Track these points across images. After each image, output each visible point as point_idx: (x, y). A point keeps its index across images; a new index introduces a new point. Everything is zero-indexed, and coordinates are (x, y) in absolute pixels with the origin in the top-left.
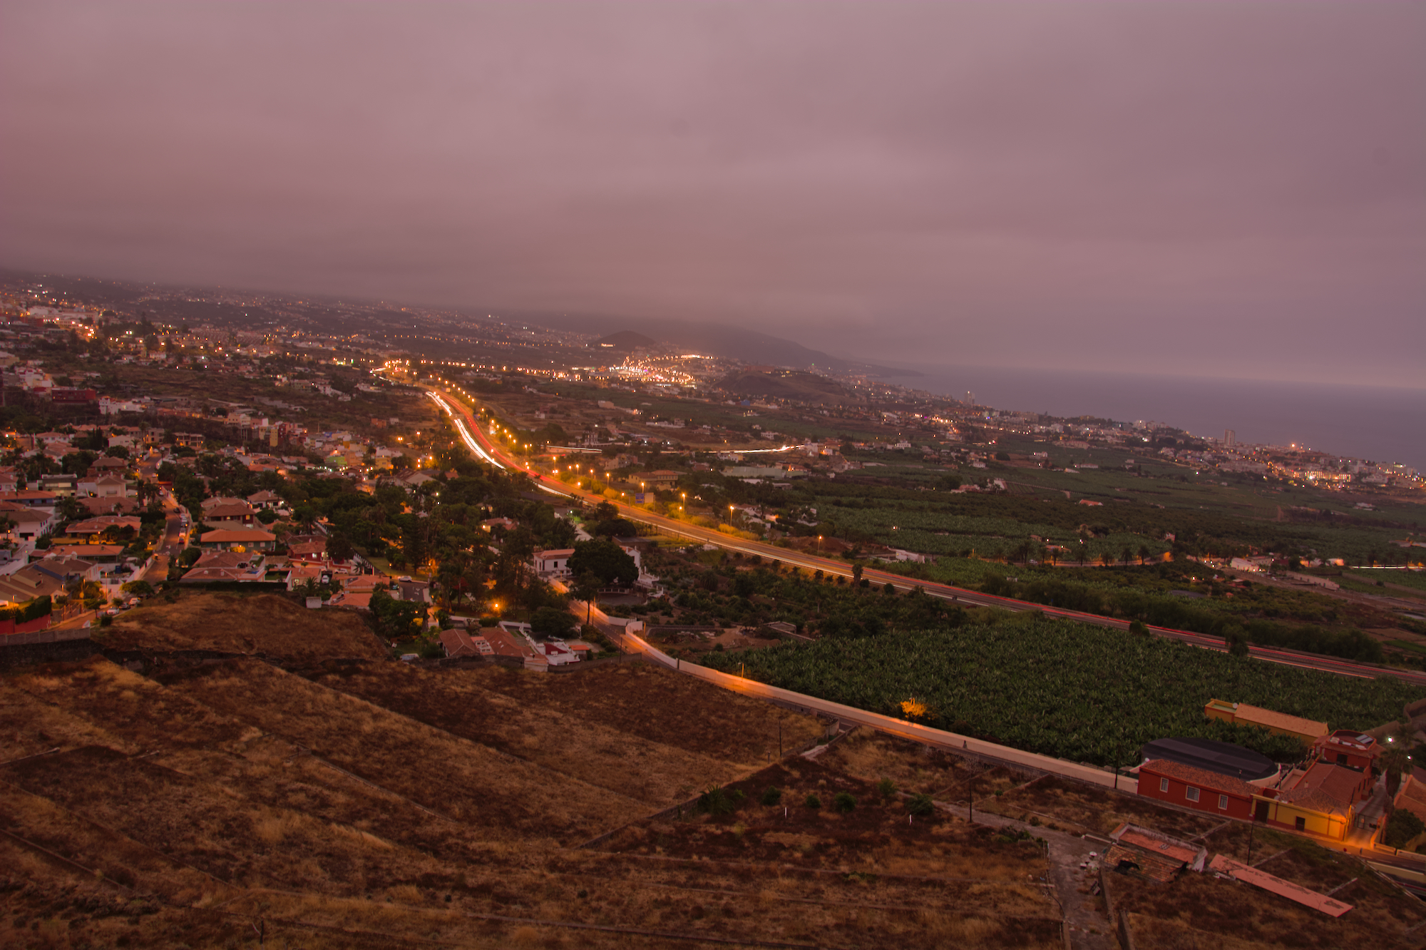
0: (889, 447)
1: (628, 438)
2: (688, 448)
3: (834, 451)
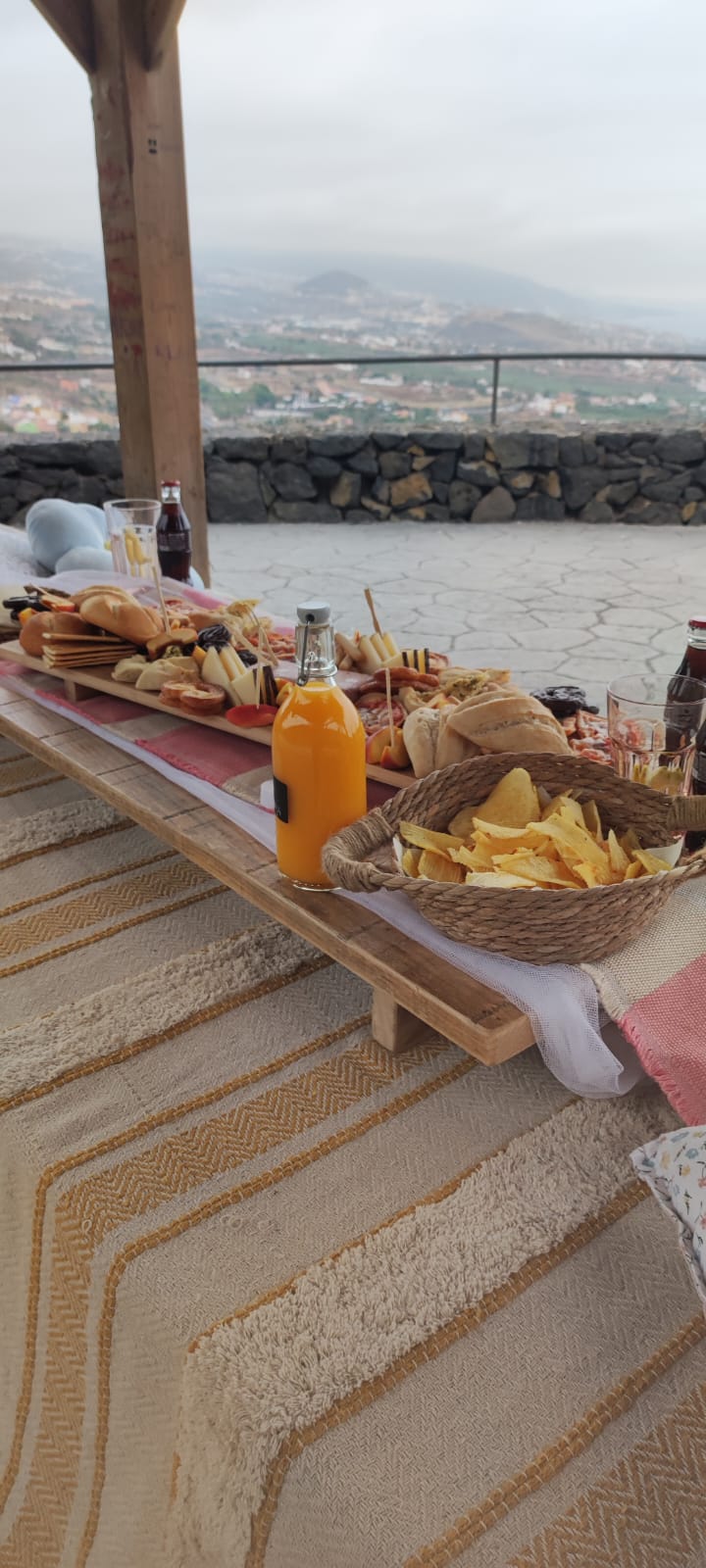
0: (631, 402)
1: (340, 397)
2: (407, 408)
3: (569, 408)
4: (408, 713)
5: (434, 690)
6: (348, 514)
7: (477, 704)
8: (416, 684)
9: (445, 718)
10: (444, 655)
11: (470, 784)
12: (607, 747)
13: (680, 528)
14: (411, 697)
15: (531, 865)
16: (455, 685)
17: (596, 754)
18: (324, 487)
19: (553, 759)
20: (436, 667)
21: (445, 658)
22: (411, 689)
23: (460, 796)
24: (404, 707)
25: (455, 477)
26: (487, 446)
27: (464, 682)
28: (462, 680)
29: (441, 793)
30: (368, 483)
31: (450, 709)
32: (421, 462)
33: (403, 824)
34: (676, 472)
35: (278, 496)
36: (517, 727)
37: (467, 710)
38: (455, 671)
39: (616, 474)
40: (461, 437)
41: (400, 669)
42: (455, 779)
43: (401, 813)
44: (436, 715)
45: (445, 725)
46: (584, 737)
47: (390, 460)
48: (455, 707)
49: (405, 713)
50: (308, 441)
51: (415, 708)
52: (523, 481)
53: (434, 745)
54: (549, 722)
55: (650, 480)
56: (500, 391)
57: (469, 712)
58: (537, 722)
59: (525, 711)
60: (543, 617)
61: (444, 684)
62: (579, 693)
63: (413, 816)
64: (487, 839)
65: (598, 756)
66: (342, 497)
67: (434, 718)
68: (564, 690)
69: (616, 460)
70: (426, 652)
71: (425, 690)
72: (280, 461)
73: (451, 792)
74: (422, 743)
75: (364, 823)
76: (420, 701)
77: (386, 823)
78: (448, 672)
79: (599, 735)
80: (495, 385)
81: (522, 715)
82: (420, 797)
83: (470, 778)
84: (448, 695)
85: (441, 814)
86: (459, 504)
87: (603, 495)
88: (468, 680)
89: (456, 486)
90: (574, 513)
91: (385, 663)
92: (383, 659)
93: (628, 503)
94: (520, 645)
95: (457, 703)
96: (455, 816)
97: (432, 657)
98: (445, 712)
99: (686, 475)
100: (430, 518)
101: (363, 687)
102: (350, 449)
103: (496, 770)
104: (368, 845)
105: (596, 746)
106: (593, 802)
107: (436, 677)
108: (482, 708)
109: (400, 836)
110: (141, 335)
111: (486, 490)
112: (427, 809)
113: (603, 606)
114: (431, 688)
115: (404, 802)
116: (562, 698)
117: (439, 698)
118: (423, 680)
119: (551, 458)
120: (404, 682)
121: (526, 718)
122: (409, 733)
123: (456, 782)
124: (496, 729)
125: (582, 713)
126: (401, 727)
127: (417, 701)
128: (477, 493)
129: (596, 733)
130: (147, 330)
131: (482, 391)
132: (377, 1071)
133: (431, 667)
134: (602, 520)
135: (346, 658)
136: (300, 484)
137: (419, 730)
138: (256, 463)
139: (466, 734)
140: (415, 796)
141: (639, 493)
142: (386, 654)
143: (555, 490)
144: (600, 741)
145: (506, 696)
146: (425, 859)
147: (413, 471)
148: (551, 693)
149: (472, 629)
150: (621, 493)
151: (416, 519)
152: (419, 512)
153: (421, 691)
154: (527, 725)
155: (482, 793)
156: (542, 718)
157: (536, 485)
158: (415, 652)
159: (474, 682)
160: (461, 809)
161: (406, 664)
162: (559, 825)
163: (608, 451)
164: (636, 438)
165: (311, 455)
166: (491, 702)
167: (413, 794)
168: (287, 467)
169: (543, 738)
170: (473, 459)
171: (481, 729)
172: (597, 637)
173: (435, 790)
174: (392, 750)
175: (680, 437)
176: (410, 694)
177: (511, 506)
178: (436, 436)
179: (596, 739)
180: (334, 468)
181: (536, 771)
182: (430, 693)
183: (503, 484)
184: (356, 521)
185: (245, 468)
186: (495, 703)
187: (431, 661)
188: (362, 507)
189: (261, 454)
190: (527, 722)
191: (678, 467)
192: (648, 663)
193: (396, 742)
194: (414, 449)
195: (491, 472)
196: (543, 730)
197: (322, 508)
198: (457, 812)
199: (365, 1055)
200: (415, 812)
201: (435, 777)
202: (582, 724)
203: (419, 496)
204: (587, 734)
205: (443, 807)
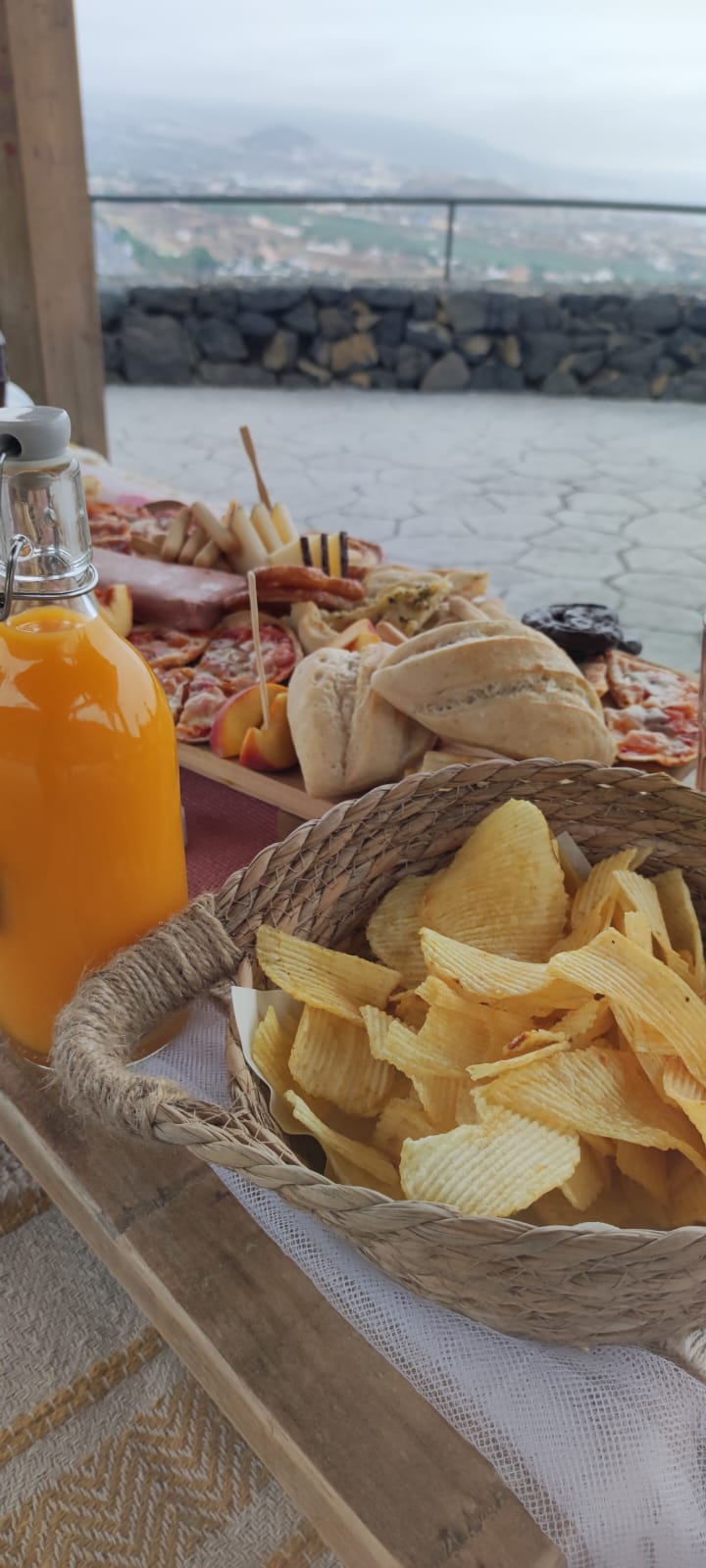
1: (285, 265)
4: (306, 653)
5: (355, 607)
6: (285, 378)
7: (432, 647)
8: (324, 596)
9: (370, 671)
10: (375, 543)
11: (416, 827)
12: (671, 726)
13: (648, 405)
14: (310, 620)
15: (561, 1079)
16: (391, 600)
17: (652, 740)
18: (255, 346)
19: (592, 775)
20: (361, 565)
21: (376, 549)
22: (312, 607)
23: (394, 853)
24: (298, 639)
25: (403, 339)
26: (438, 305)
27: (408, 595)
28: (402, 590)
29: (353, 850)
30: (306, 343)
31: (378, 652)
32: (366, 320)
33: (263, 931)
34: (646, 341)
35: (204, 356)
36: (511, 696)
37: (412, 659)
38: (393, 573)
39: (581, 341)
40: (410, 293)
41: (293, 571)
42: (385, 817)
43: (260, 905)
44: (351, 665)
45: (368, 688)
46: (627, 703)
47: (331, 318)
48: (390, 650)
49: (299, 651)
50: (237, 294)
51: (322, 644)
52: (479, 346)
53: (345, 729)
54: (576, 686)
55: (619, 349)
56: (455, 262)
57: (415, 665)
58: (551, 687)
59: (527, 664)
60: (501, 499)
61: (373, 596)
62: (609, 617)
63: (289, 910)
64: (453, 998)
65: (658, 745)
66: (276, 358)
67: (348, 674)
68: (581, 610)
69: (581, 324)
70: (343, 541)
71: (338, 609)
72: (205, 316)
73: (375, 847)
74: (321, 724)
75: (171, 939)
76: (327, 628)
77: (224, 933)
78: (381, 574)
79: (651, 700)
80: (448, 254)
81: (524, 672)
82: (307, 862)
83: (417, 815)
84: (376, 619)
85: (353, 895)
86: (407, 370)
87: (568, 362)
88: (414, 591)
89: (405, 350)
90: (534, 384)
91: (273, 555)
92: (269, 548)
93: (595, 374)
94: (474, 532)
95: (395, 641)
96: (381, 898)
97: (356, 548)
98: (369, 661)
99: (658, 344)
100: (375, 385)
101: (228, 599)
102: (285, 303)
103: (469, 798)
104: (178, 991)
105: (653, 724)
106: (677, 874)
107: (357, 584)
108: (442, 656)
109: (255, 964)
110: (15, 130)
111: (437, 354)
112: (321, 889)
113: (566, 489)
114: (350, 604)
115: (269, 876)
116: (581, 627)
117: (361, 628)
118: (335, 589)
119: (510, 320)
120: (300, 592)
121: (531, 679)
122: (298, 699)
123: (385, 823)
124: (471, 700)
125: (617, 655)
126: (285, 682)
127: (321, 628)
128: (426, 358)
129: (647, 695)
130: (22, 122)
131: (433, 261)
132: (198, 1484)
133: (351, 564)
134: (564, 393)
135: (209, 546)
136: (228, 342)
137: (316, 698)
138: (179, 316)
139: (409, 708)
140: (294, 863)
141: (606, 364)
142: (274, 537)
143: (514, 357)
144: (657, 713)
145: (490, 632)
146: (309, 1034)
147: (355, 331)
148: (559, 617)
149: (419, 512)
150: (586, 361)
151: (359, 387)
152: (362, 378)
153: (331, 608)
154: (533, 694)
155: (441, 845)
156: (561, 678)
157: (494, 351)
158: (324, 539)
159: (426, 594)
160: (395, 883)
161: (308, 562)
162: (621, 959)
163: (574, 314)
164: (604, 300)
165: (241, 309)
166: (459, 644)
167: (291, 858)
168: (214, 323)
169: (566, 726)
170: (424, 319)
171: (441, 701)
172: (561, 525)
173: (337, 845)
174: (263, 738)
175: (655, 300)
176: (310, 616)
177: (463, 373)
178: (383, 292)
179: (648, 707)
180: (265, 325)
181: (556, 800)
182: (345, 614)
183: (456, 347)
184: (292, 387)
185: (165, 323)
186: (471, 646)
187: (352, 554)
188: (298, 371)
189: (184, 306)
190: (531, 687)
191: (648, 335)
192: (620, 555)
193: (272, 715)
194: (358, 306)
195: (443, 336)
196: (565, 703)
197: (253, 371)
198: (386, 891)
199: (175, 1434)
200: (293, 897)
201: (341, 815)
202: (619, 678)
203: (362, 360)
204: (631, 697)
205: (356, 881)
